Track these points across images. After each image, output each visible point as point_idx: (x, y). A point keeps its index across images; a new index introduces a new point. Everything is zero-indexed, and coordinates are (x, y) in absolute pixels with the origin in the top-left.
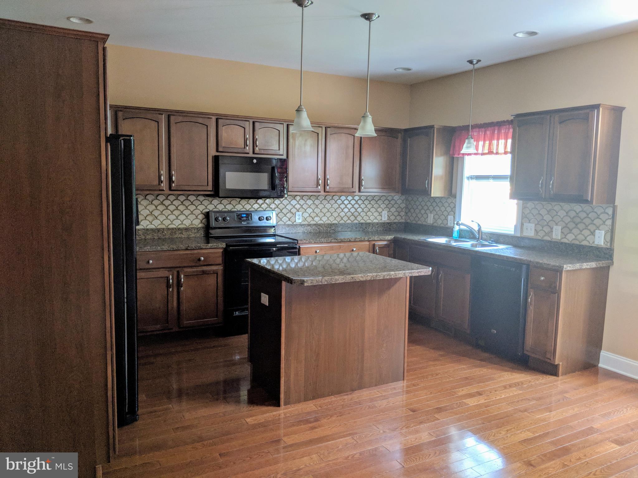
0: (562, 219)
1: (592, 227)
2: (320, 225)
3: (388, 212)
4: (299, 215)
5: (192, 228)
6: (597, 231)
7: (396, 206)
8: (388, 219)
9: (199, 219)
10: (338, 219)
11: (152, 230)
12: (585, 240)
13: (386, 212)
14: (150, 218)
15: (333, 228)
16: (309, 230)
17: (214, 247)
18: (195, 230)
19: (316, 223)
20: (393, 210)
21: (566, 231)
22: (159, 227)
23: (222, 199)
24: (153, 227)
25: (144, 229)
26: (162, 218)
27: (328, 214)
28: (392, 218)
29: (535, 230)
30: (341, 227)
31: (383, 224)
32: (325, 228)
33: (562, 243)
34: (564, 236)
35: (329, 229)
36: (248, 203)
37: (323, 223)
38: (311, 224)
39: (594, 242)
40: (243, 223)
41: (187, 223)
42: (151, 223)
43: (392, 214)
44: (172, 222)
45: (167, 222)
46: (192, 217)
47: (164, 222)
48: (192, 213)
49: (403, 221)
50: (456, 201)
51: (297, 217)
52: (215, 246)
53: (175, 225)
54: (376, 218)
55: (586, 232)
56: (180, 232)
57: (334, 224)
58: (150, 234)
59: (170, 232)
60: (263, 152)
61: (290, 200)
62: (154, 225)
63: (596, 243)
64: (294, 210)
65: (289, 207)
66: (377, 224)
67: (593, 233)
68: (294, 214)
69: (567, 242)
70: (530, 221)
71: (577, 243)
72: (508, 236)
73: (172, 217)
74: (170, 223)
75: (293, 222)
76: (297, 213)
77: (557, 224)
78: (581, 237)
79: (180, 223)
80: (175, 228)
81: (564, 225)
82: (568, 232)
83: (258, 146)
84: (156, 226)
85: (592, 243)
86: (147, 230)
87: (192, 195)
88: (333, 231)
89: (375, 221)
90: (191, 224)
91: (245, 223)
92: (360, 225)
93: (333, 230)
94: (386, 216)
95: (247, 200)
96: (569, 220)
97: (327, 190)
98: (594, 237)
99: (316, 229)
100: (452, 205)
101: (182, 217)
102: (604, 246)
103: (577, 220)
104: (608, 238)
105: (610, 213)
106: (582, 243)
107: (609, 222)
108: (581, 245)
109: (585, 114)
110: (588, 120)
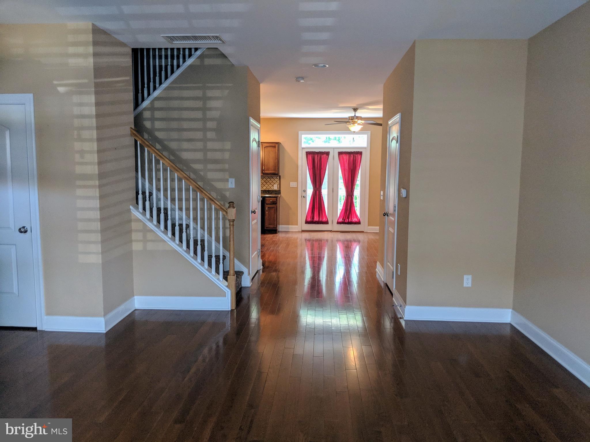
1: (272, 184)
55: (270, 186)
63: (274, 189)
78: (268, 187)
98: (274, 187)
102: (278, 190)
103: (267, 181)
104: (279, 187)
105: (279, 178)
106: (270, 189)
107: (278, 181)
108: (269, 190)
109: (274, 145)
110: (275, 147)
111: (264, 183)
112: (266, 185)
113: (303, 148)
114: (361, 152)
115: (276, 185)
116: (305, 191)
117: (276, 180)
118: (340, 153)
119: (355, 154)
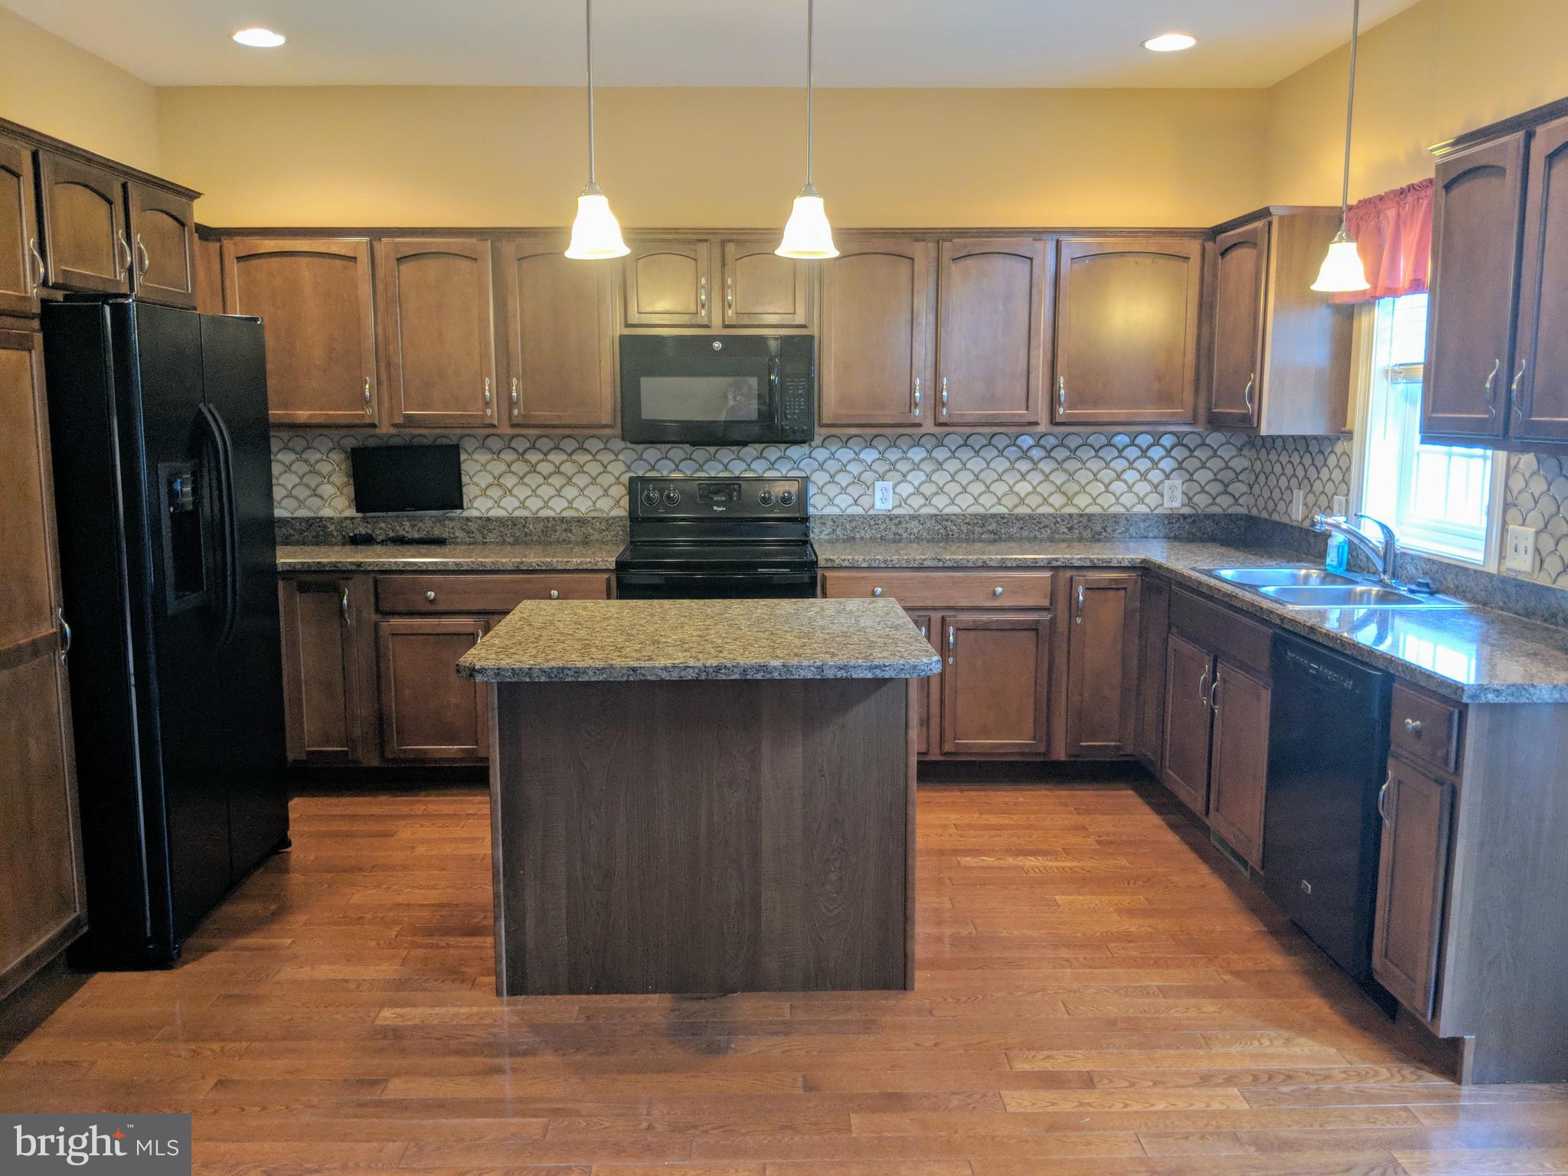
2: (948, 518)
3: (1183, 483)
4: (886, 490)
5: (593, 518)
7: (1215, 464)
8: (1183, 505)
9: (612, 497)
10: (1010, 501)
11: (501, 521)
13: (1178, 482)
14: (495, 493)
15: (990, 528)
16: (915, 531)
17: (585, 567)
18: (600, 523)
19: (936, 512)
20: (1203, 476)
22: (516, 514)
23: (669, 446)
24: (501, 513)
25: (480, 518)
26: (522, 492)
27: (977, 488)
28: (1202, 501)
29: (1537, 550)
30: (1019, 524)
31: (1171, 518)
32: (964, 528)
35: (977, 529)
36: (739, 458)
37: (959, 511)
38: (919, 515)
40: (715, 508)
41: (583, 507)
42: (497, 503)
43: (1199, 489)
44: (546, 503)
45: (534, 504)
46: (594, 492)
47: (527, 504)
48: (594, 481)
49: (1243, 511)
50: (1351, 449)
51: (878, 495)
52: (586, 563)
53: (555, 511)
54: (1141, 500)
56: (564, 526)
57: (994, 516)
58: (494, 529)
59: (540, 526)
60: (746, 321)
61: (857, 450)
62: (504, 509)
64: (868, 477)
65: (855, 468)
66: (1145, 517)
68: (870, 487)
70: (1524, 519)
72: (1466, 569)
73: (546, 491)
74: (542, 504)
75: (867, 508)
76: (879, 485)
79: (566, 504)
80: (554, 518)
83: (733, 306)
84: (510, 510)
86: (488, 519)
87: (592, 437)
88: (992, 536)
89: (1141, 509)
90: (592, 508)
91: (721, 509)
92: (1084, 520)
93: (991, 532)
94: (1178, 494)
95: (734, 448)
97: (942, 420)
99: (937, 528)
100: (1343, 464)
101: (570, 492)
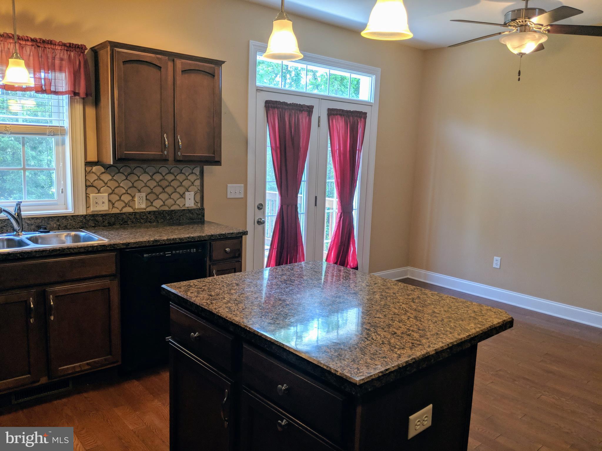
0: (146, 184)
1: (181, 190)
6: (187, 193)
12: (175, 204)
21: (152, 197)
29: (109, 201)
33: (150, 213)
34: (150, 204)
39: (185, 205)
55: (175, 196)
63: (187, 206)
67: (182, 196)
69: (155, 209)
70: (99, 191)
71: (166, 208)
72: (66, 217)
77: (139, 191)
78: (170, 202)
81: (149, 191)
82: (155, 199)
85: (183, 206)
96: (155, 184)
98: (185, 200)
102: (195, 207)
103: (164, 183)
104: (198, 198)
105: (198, 173)
106: (173, 208)
107: (198, 183)
108: (172, 211)
109: (211, 67)
110: (214, 76)
111: (158, 190)
112: (163, 196)
113: (259, 90)
114: (366, 113)
115: (192, 193)
116: (261, 207)
117: (192, 178)
118: (332, 113)
119: (357, 116)
